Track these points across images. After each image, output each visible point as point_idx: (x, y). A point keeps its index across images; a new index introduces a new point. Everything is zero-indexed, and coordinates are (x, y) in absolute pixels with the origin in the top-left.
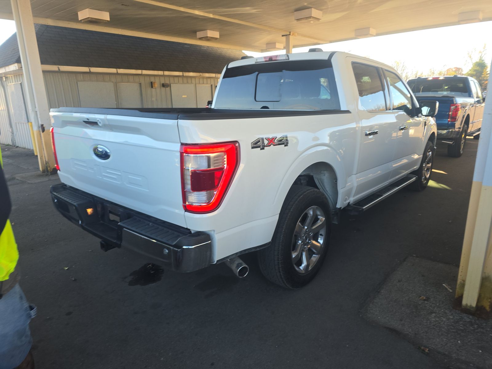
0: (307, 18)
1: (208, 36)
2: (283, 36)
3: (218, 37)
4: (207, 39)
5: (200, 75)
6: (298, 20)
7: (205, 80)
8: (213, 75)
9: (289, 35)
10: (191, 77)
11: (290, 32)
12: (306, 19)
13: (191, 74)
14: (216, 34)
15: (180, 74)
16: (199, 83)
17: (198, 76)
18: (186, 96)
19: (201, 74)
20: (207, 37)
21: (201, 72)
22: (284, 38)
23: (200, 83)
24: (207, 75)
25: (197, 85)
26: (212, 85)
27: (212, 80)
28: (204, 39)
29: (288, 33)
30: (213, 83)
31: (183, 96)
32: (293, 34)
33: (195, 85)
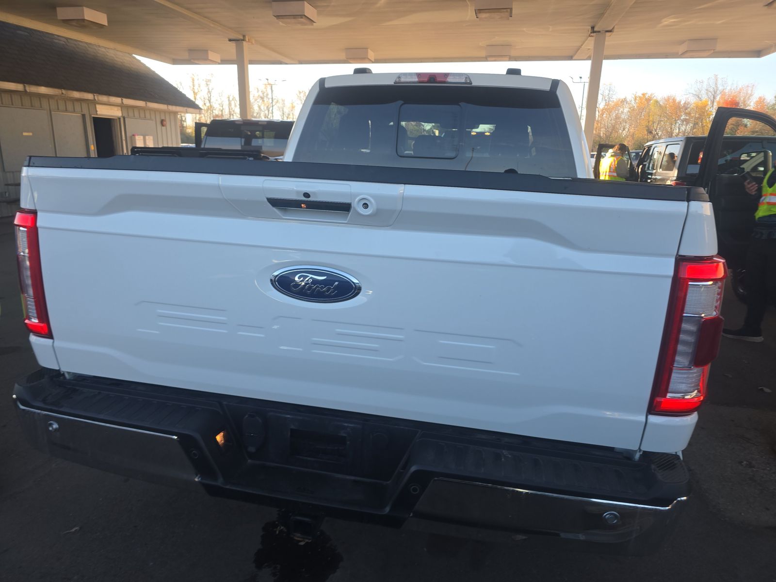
0: (295, 16)
1: (86, 18)
2: (230, 40)
3: (106, 23)
4: (83, 25)
5: (62, 93)
6: (278, 17)
7: (70, 106)
8: (89, 96)
9: (243, 40)
10: (40, 96)
11: (244, 36)
12: (294, 18)
13: (43, 90)
14: (101, 18)
15: (19, 87)
16: (58, 109)
17: (56, 96)
18: (31, 134)
19: (64, 91)
20: (84, 20)
21: (64, 89)
22: (233, 44)
23: (60, 108)
24: (76, 94)
25: (52, 112)
26: (84, 116)
27: (85, 106)
28: (74, 24)
29: (242, 38)
30: (85, 112)
31: (25, 134)
32: (249, 40)
33: (49, 112)
